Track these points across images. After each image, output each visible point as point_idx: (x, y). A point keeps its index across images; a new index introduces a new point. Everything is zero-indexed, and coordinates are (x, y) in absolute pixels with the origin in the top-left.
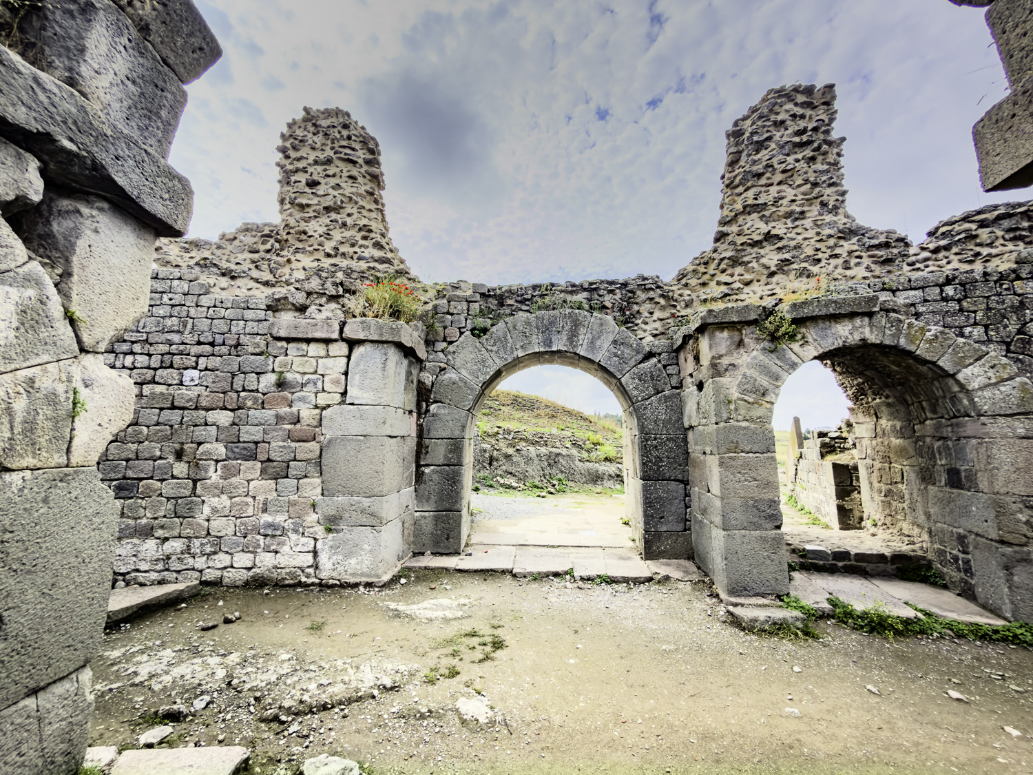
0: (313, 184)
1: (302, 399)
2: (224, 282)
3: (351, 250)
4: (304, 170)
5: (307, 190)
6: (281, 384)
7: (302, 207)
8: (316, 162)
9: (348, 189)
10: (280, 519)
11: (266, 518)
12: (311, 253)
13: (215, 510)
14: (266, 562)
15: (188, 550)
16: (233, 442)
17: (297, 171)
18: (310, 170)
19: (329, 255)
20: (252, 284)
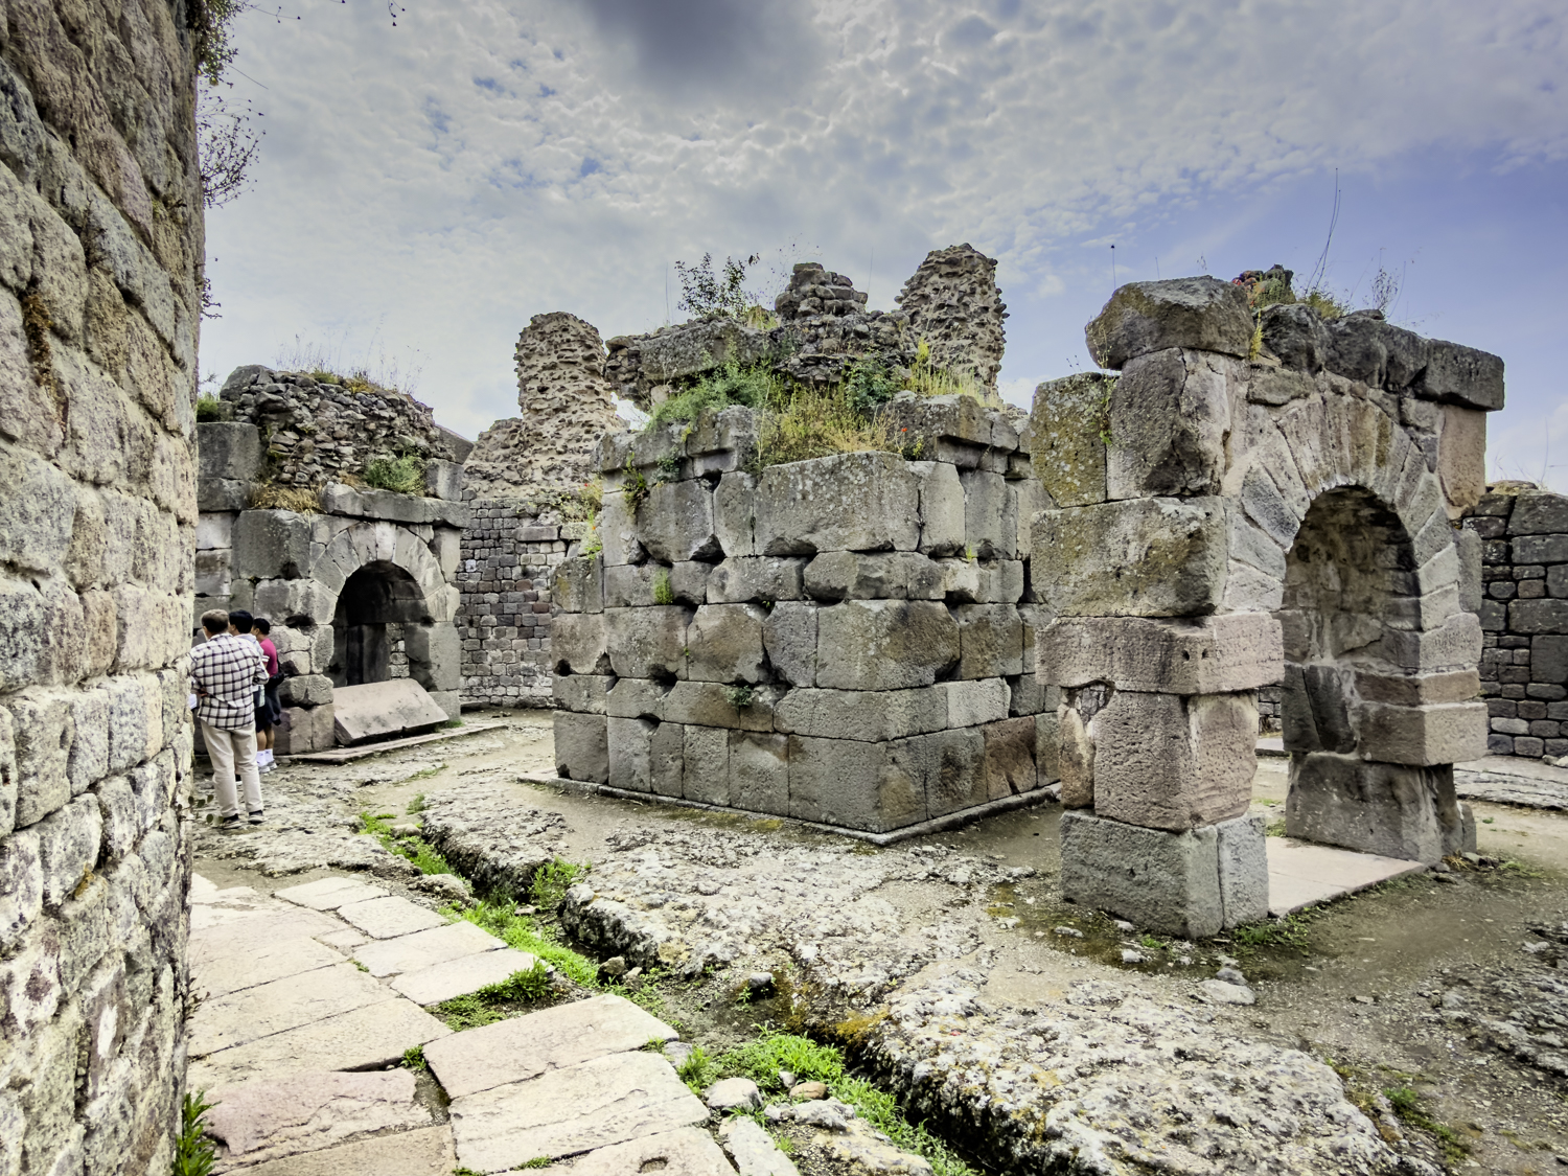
0: (543, 390)
1: (539, 584)
2: (485, 484)
3: (577, 445)
4: (535, 377)
5: (540, 396)
6: (525, 573)
7: (537, 411)
8: (544, 368)
9: (571, 388)
10: (531, 664)
11: (523, 664)
12: (547, 452)
13: (494, 659)
14: (526, 692)
15: (481, 684)
16: (500, 614)
17: (530, 378)
18: (540, 376)
19: (560, 453)
20: (506, 484)
